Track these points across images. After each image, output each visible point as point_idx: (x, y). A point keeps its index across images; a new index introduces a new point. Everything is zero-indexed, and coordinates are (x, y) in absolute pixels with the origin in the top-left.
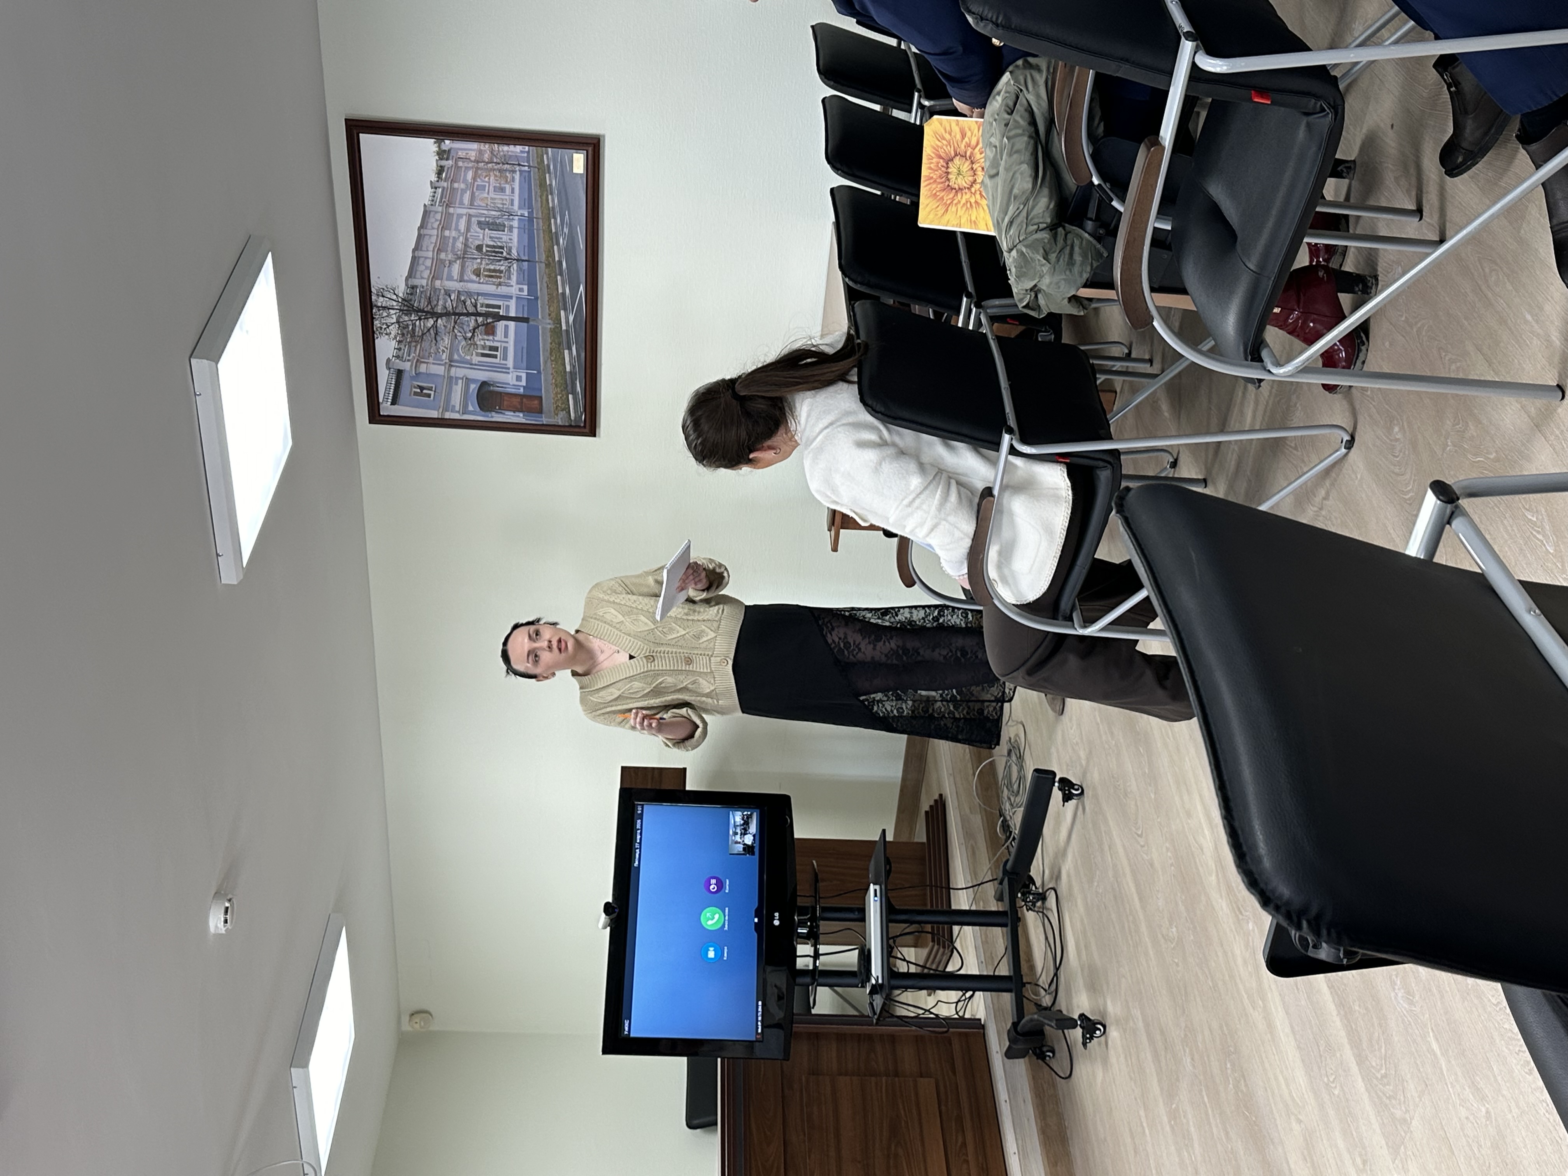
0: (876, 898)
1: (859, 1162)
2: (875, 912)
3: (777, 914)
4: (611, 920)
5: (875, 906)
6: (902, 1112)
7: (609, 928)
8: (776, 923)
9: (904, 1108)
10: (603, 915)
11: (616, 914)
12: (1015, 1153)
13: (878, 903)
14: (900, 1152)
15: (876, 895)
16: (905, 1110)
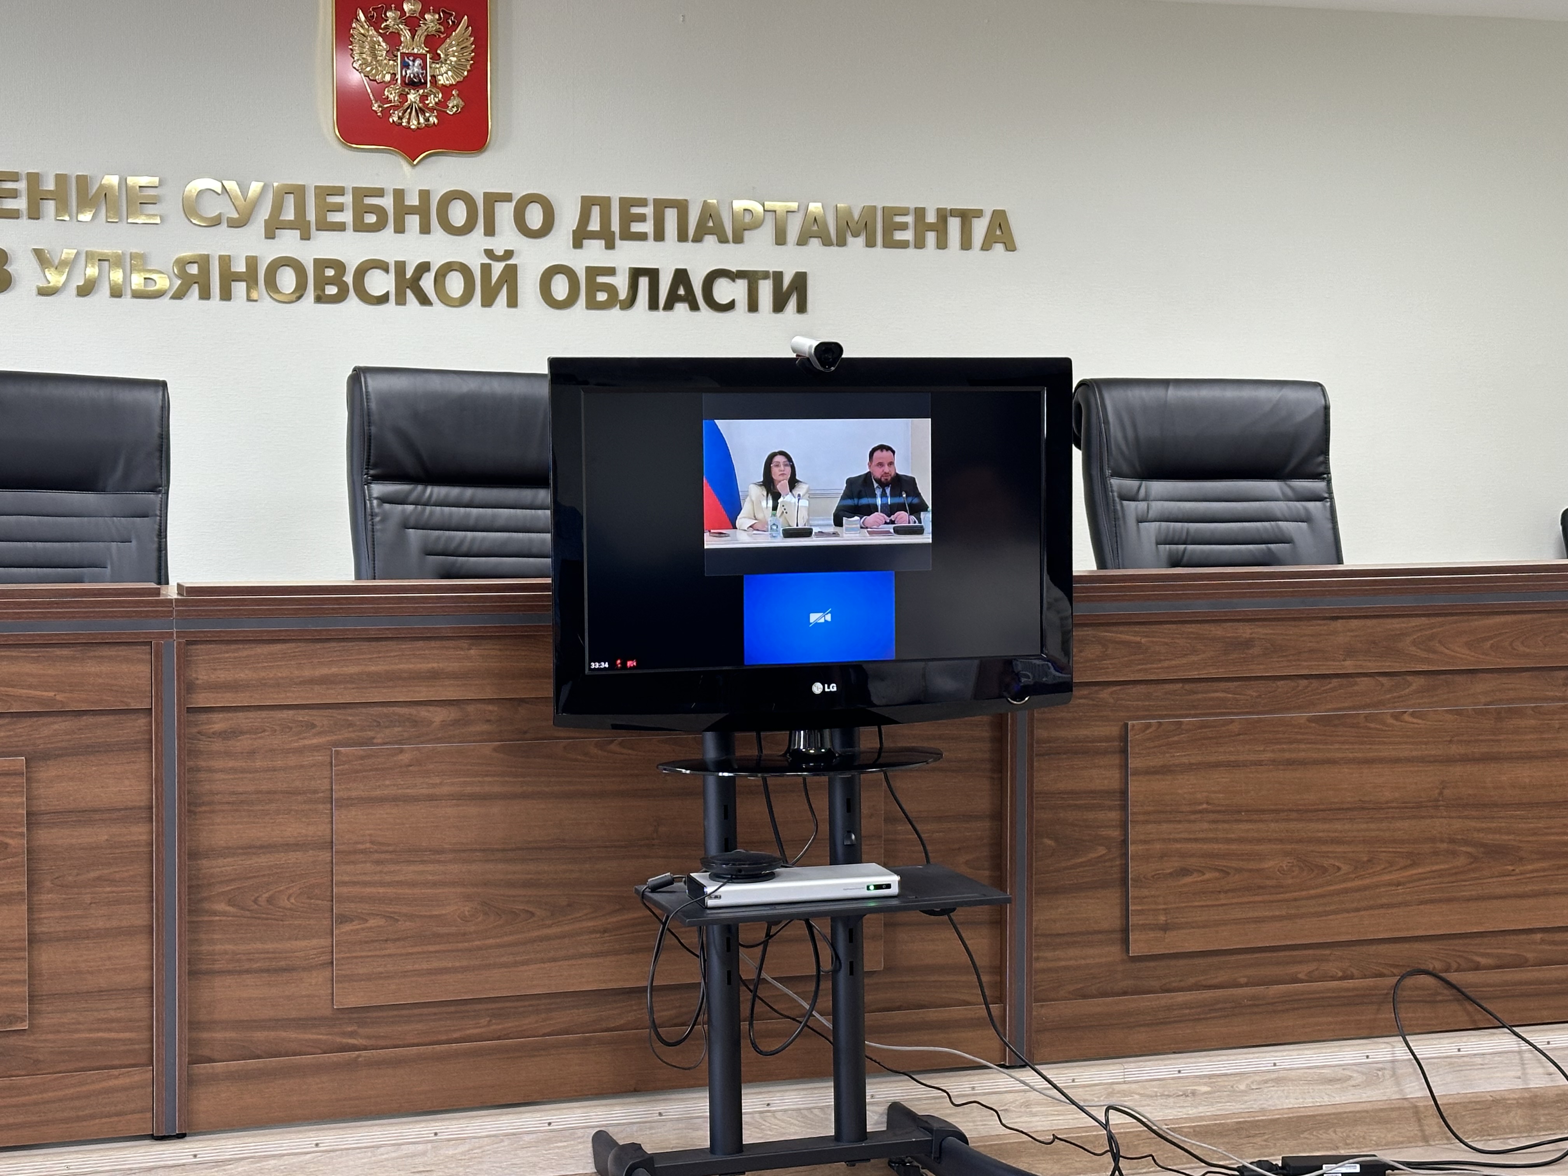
0: (872, 887)
1: (1441, 793)
2: (846, 887)
3: (833, 688)
4: (808, 359)
5: (856, 887)
6: (1530, 867)
7: (794, 356)
8: (817, 688)
9: (1537, 871)
10: (815, 343)
11: (821, 369)
12: (1459, 1050)
13: (865, 893)
14: (1461, 861)
15: (878, 887)
16: (1532, 871)
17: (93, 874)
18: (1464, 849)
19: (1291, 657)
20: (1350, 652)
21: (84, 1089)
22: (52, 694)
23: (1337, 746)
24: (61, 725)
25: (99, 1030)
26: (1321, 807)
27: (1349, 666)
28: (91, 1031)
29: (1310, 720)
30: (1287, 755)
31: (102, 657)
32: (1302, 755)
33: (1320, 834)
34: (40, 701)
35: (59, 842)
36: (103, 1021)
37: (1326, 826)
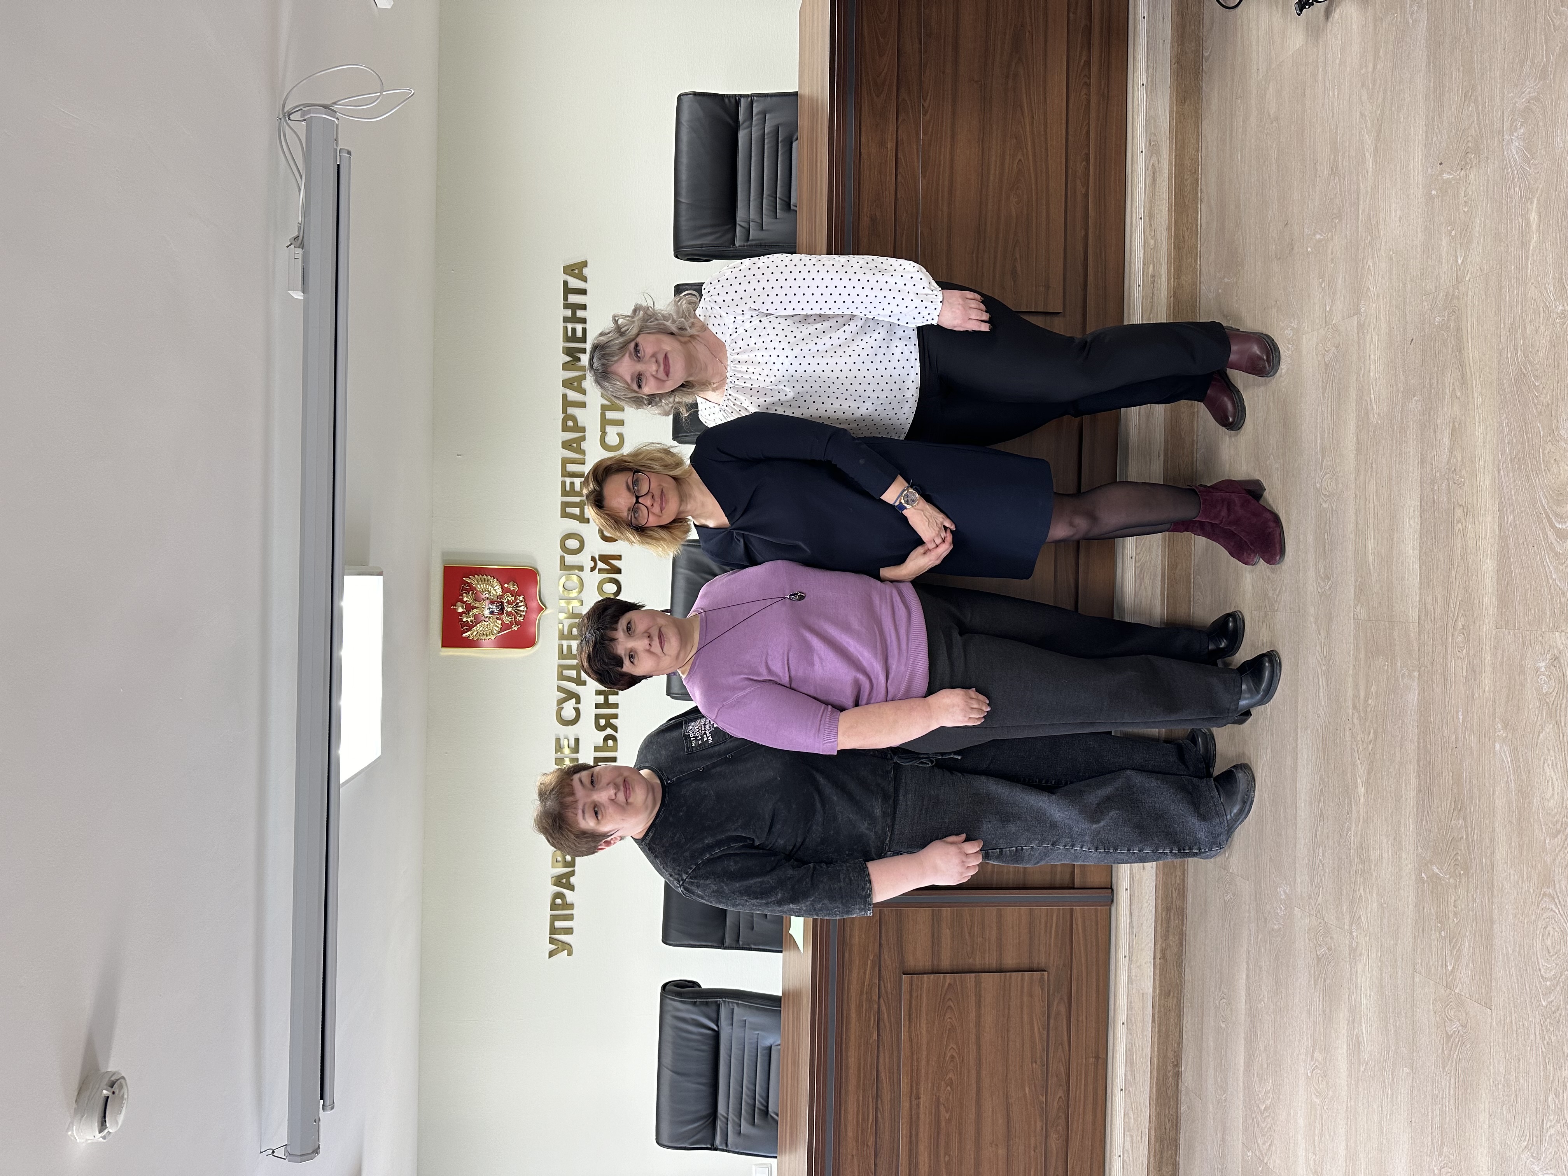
1: (976, 82)
6: (1028, 19)
9: (1031, 13)
14: (1021, 70)
16: (1031, 17)
17: (967, 937)
18: (1013, 67)
19: (884, 189)
20: (882, 144)
21: (1081, 942)
22: (869, 962)
23: (942, 157)
24: (886, 956)
25: (1051, 933)
26: (980, 170)
27: (891, 145)
28: (1050, 937)
29: (924, 177)
30: (946, 194)
31: (850, 935)
32: (946, 183)
33: (997, 172)
34: (873, 968)
35: (949, 954)
36: (1046, 931)
37: (993, 167)
